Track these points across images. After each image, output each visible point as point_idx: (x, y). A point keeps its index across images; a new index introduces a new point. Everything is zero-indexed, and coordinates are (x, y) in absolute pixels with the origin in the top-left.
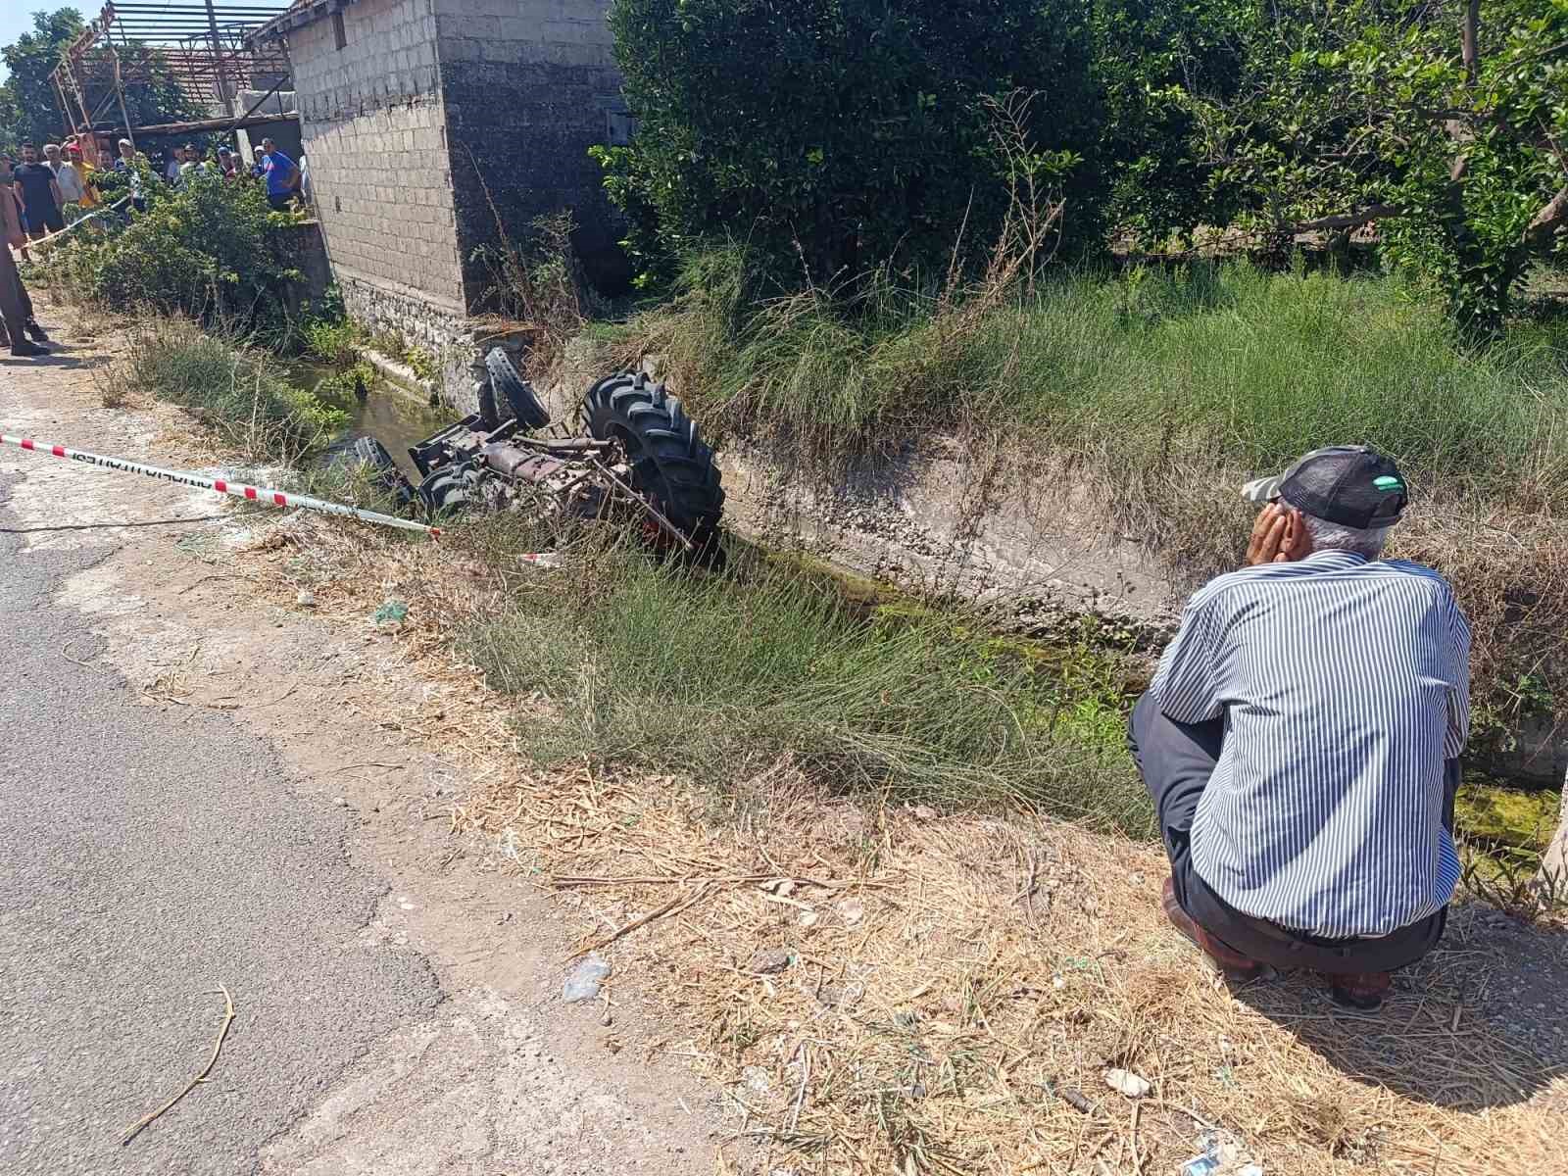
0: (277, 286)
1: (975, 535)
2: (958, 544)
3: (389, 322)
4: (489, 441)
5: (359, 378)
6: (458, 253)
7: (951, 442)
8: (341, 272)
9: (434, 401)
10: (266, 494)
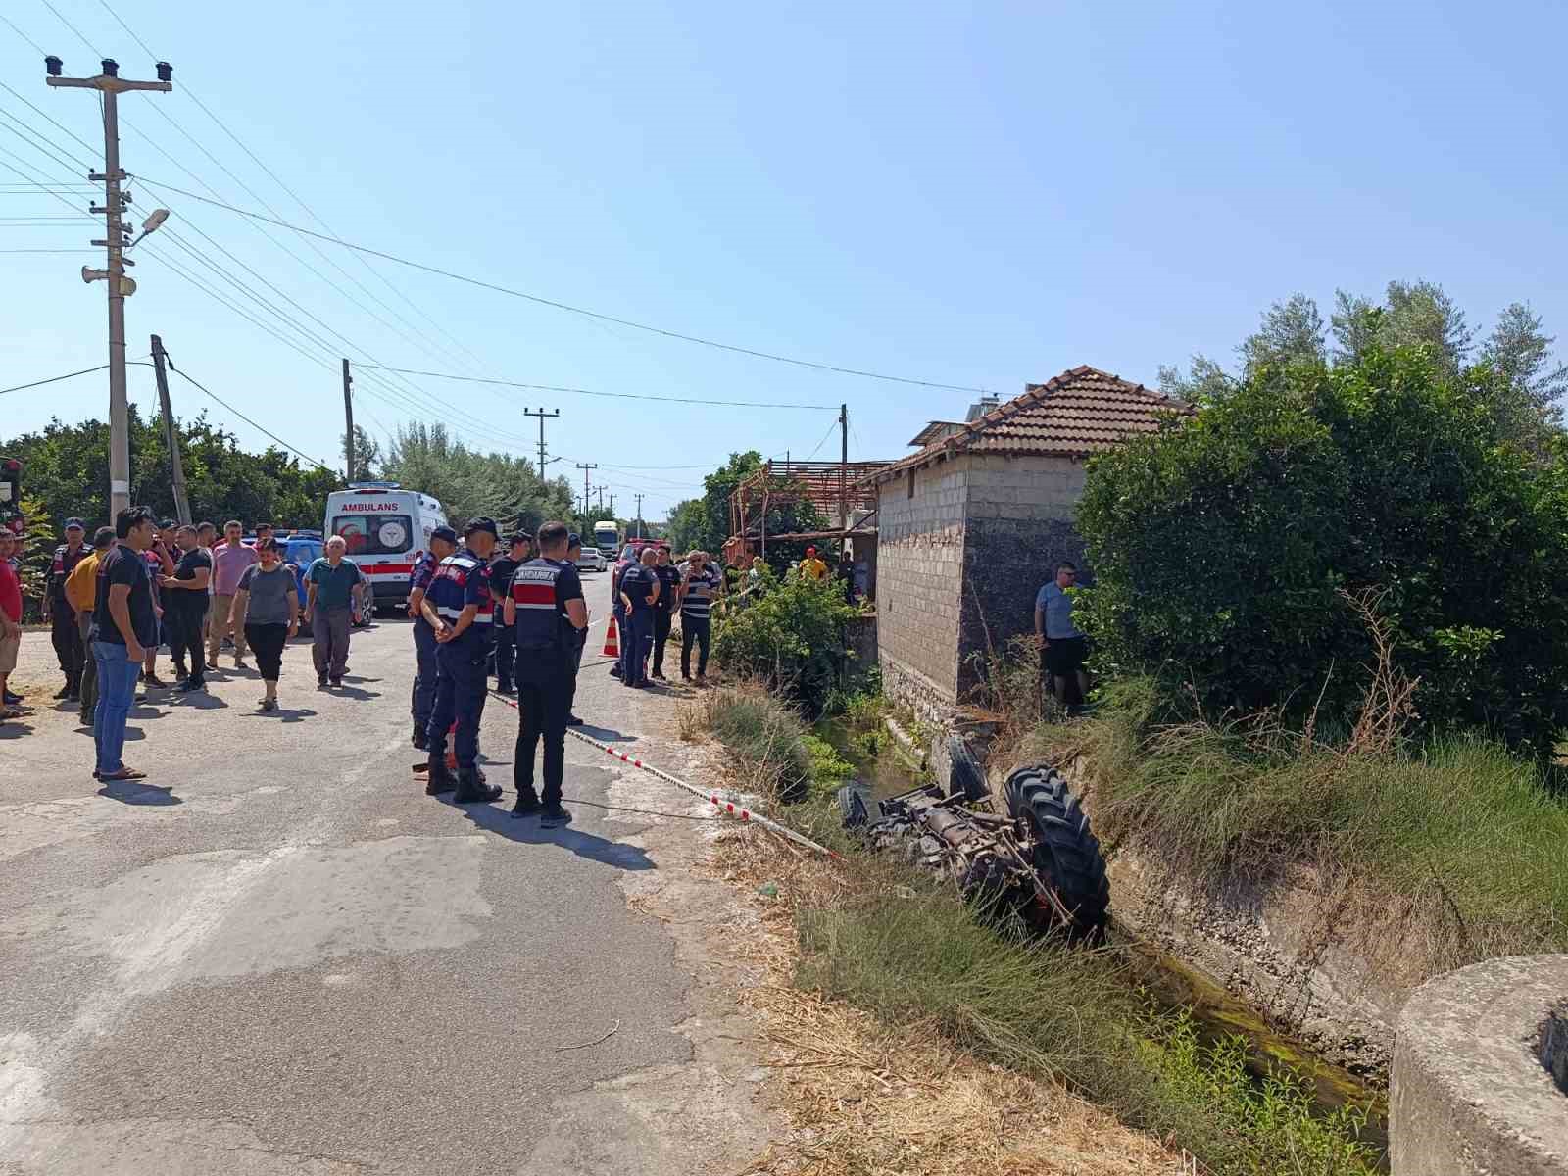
0: (837, 661)
1: (1317, 964)
2: (1299, 969)
3: (907, 699)
4: (935, 806)
5: (874, 741)
6: (958, 655)
7: (1311, 873)
8: (884, 655)
9: (924, 767)
10: (738, 810)
